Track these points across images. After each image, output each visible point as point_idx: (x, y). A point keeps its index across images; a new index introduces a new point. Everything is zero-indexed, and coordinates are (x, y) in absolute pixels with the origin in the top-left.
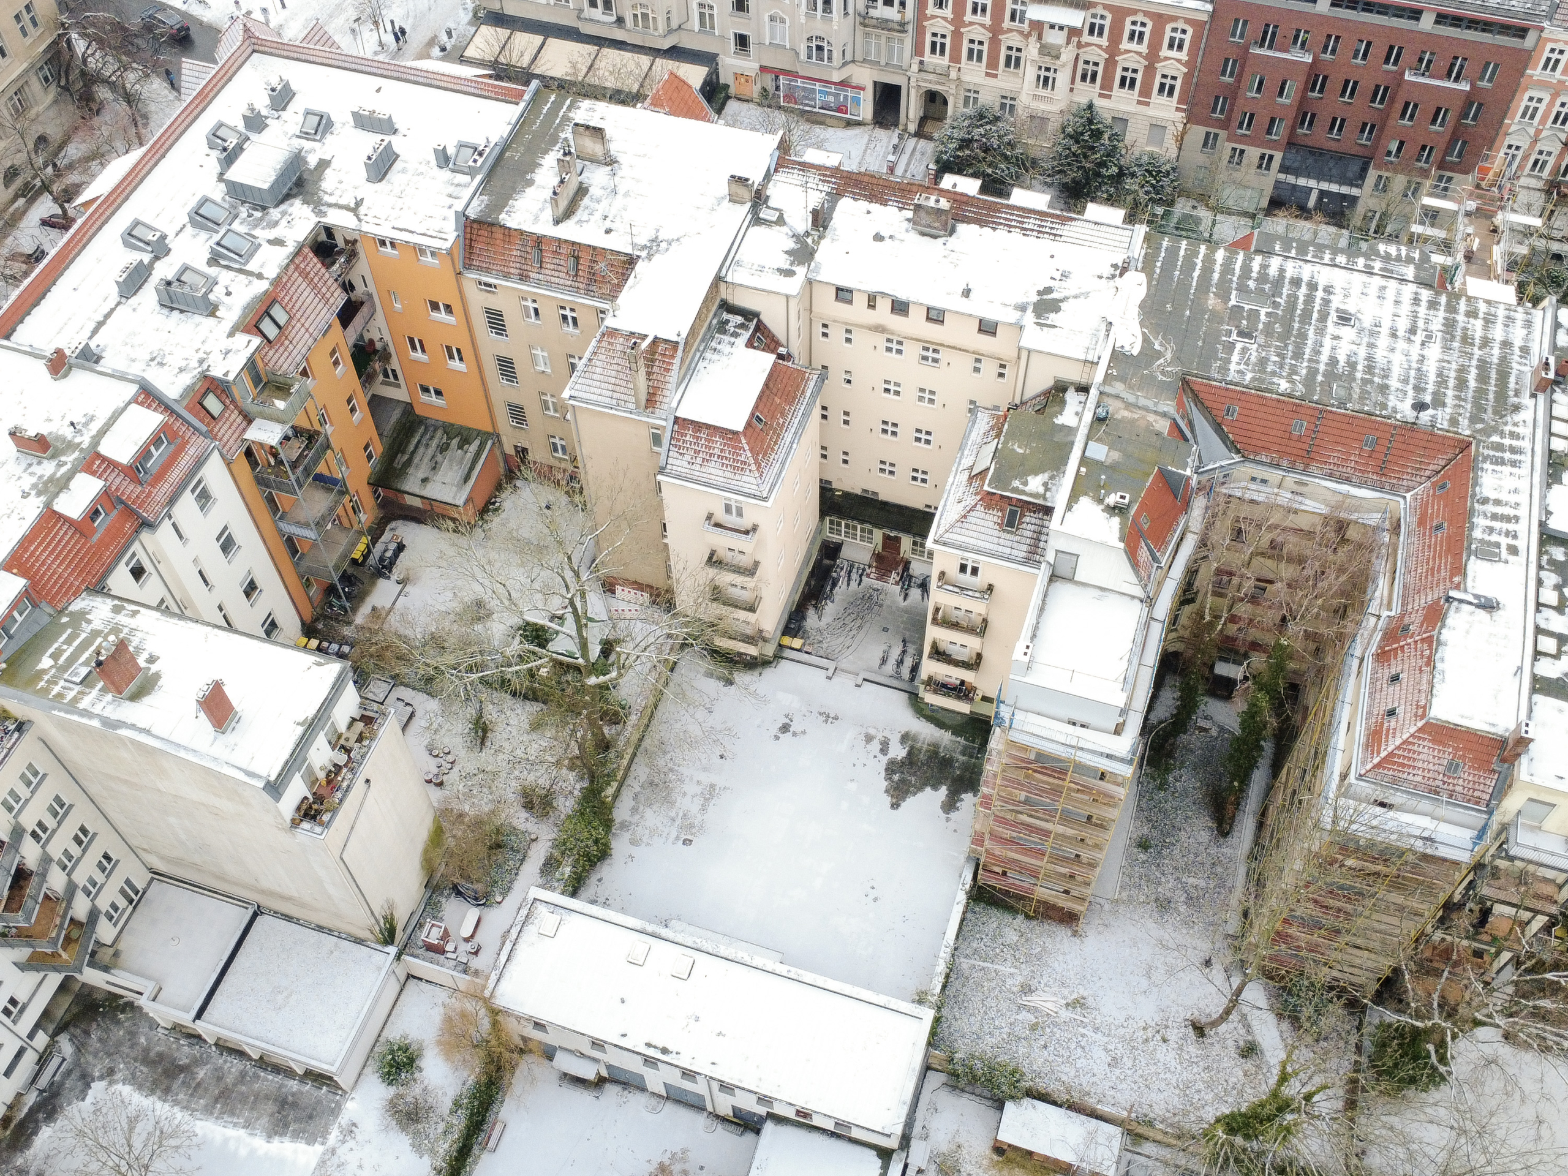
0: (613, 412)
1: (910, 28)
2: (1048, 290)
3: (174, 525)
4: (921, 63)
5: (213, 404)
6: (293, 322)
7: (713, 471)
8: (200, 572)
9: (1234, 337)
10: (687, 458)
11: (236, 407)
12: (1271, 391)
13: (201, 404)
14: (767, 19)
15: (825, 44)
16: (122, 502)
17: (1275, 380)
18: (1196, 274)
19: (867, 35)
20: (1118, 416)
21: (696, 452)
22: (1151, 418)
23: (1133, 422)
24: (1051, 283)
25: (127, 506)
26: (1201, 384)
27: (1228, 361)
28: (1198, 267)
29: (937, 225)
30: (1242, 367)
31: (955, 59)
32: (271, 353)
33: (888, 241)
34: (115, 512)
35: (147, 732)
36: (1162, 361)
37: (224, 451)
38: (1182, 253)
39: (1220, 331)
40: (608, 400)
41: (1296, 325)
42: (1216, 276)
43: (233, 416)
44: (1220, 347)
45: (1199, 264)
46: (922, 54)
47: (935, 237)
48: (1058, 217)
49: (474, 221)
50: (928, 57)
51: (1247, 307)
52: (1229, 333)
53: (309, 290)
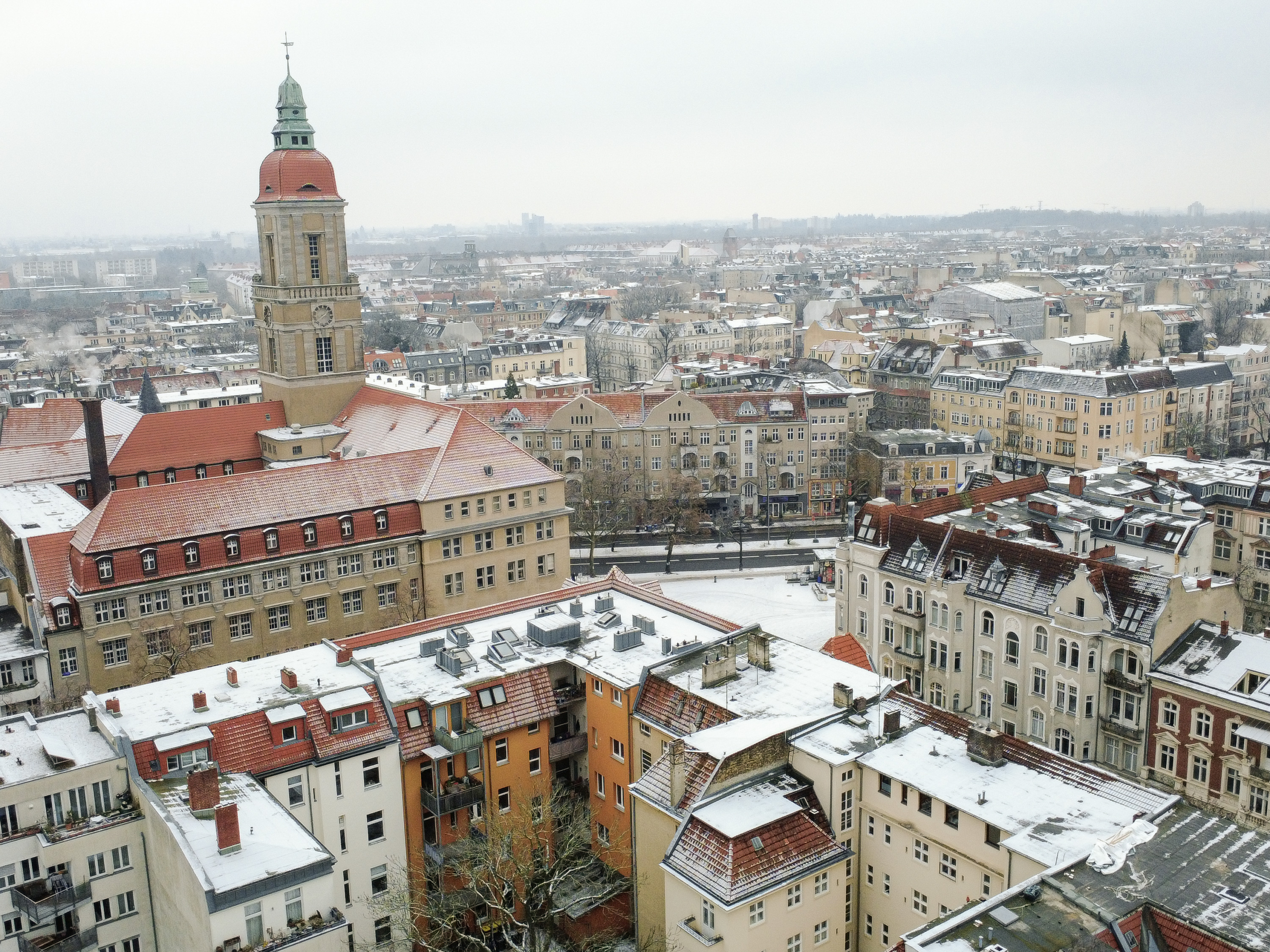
0: (656, 806)
1: (1143, 737)
2: (1059, 820)
3: (338, 777)
4: (1151, 772)
5: (414, 719)
6: (507, 706)
7: (700, 869)
8: (342, 833)
9: (1223, 892)
10: (687, 853)
11: (430, 731)
12: (1239, 944)
13: (406, 712)
14: (1029, 713)
15: (1070, 739)
16: (311, 738)
17: (1249, 936)
18: (1212, 843)
19: (1108, 739)
20: (1050, 904)
21: (696, 850)
22: (1085, 917)
23: (1062, 913)
24: (1064, 816)
25: (312, 741)
26: (1165, 918)
27: (1205, 908)
28: (1219, 838)
29: (985, 752)
30: (1218, 916)
31: (1182, 773)
32: (478, 714)
33: (940, 758)
34: (302, 741)
35: (183, 833)
36: (1131, 887)
37: (403, 753)
38: (1209, 825)
39: (1211, 885)
40: (656, 796)
42: (1233, 849)
43: (424, 735)
44: (1202, 896)
45: (1221, 837)
46: (1153, 765)
47: (982, 764)
48: (1101, 775)
49: (653, 676)
50: (1157, 767)
51: (1252, 877)
52: (1219, 889)
53: (532, 694)
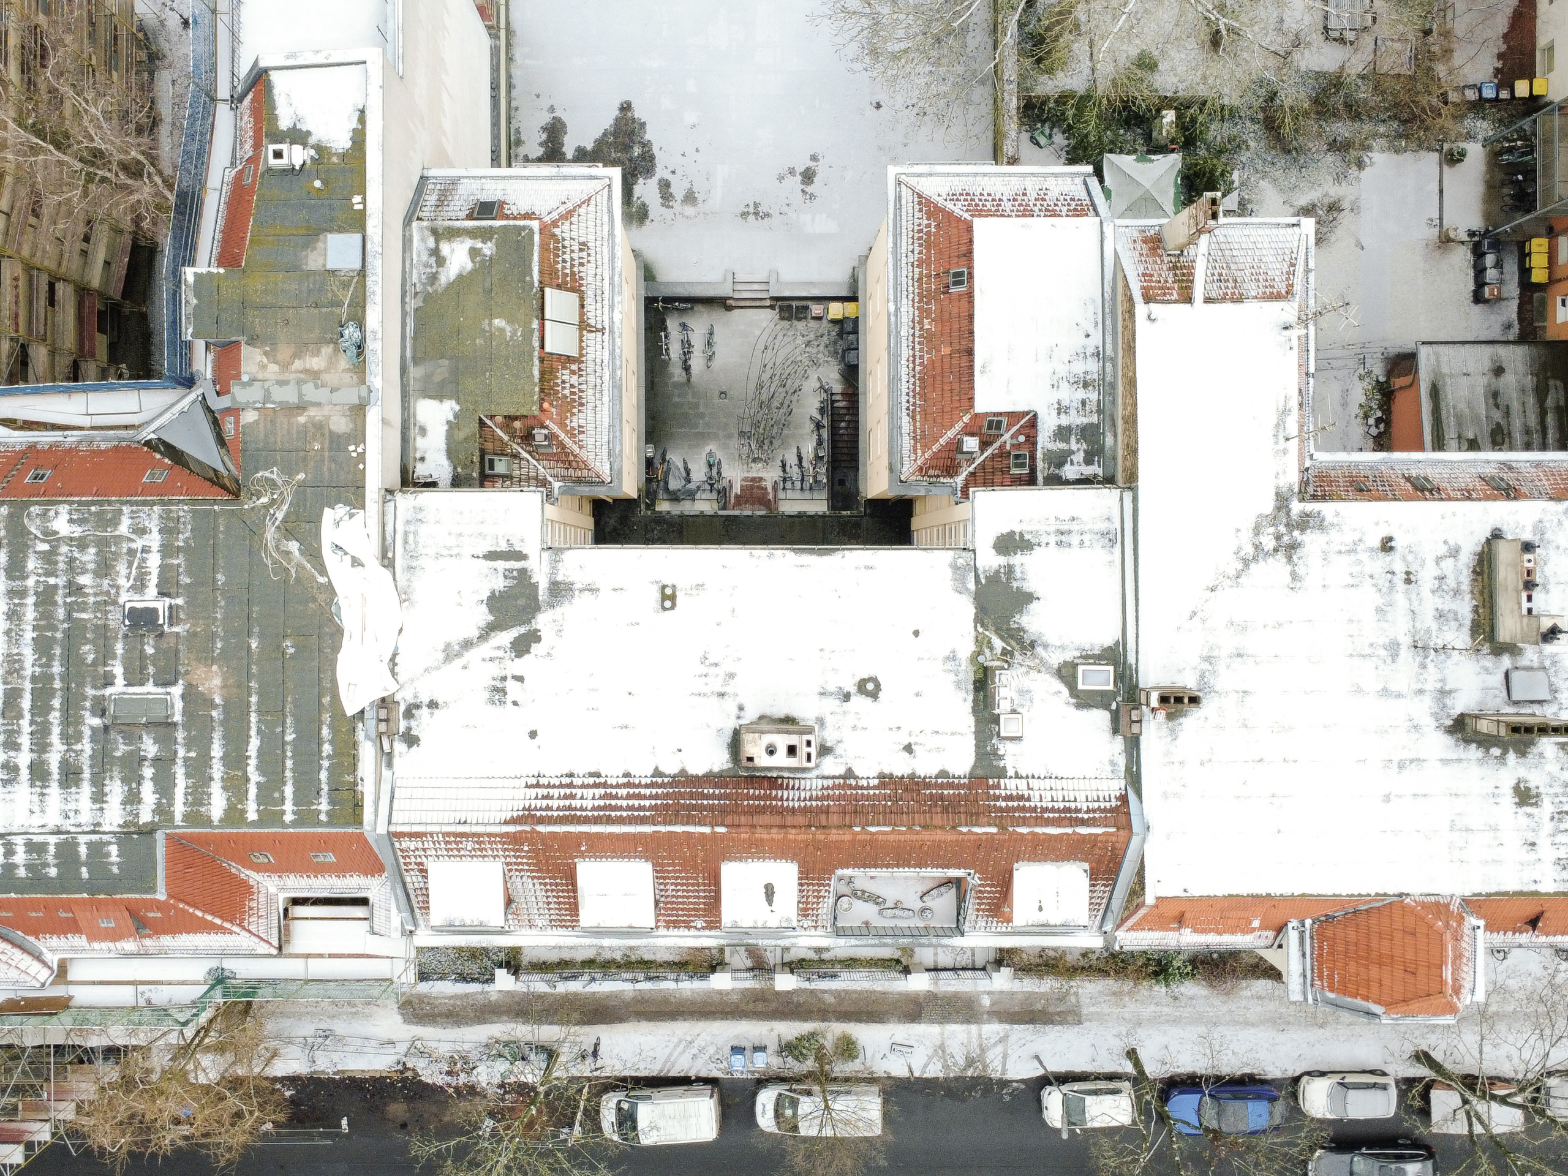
2: (521, 647)
9: (163, 609)
17: (77, 531)
18: (254, 743)
23: (301, 349)
24: (519, 666)
27: (164, 551)
28: (253, 762)
30: (138, 545)
36: (280, 515)
38: (289, 790)
39: (191, 616)
41: (57, 669)
42: (217, 751)
44: (185, 580)
45: (251, 770)
47: (763, 721)
51: (150, 687)
52: (173, 615)
